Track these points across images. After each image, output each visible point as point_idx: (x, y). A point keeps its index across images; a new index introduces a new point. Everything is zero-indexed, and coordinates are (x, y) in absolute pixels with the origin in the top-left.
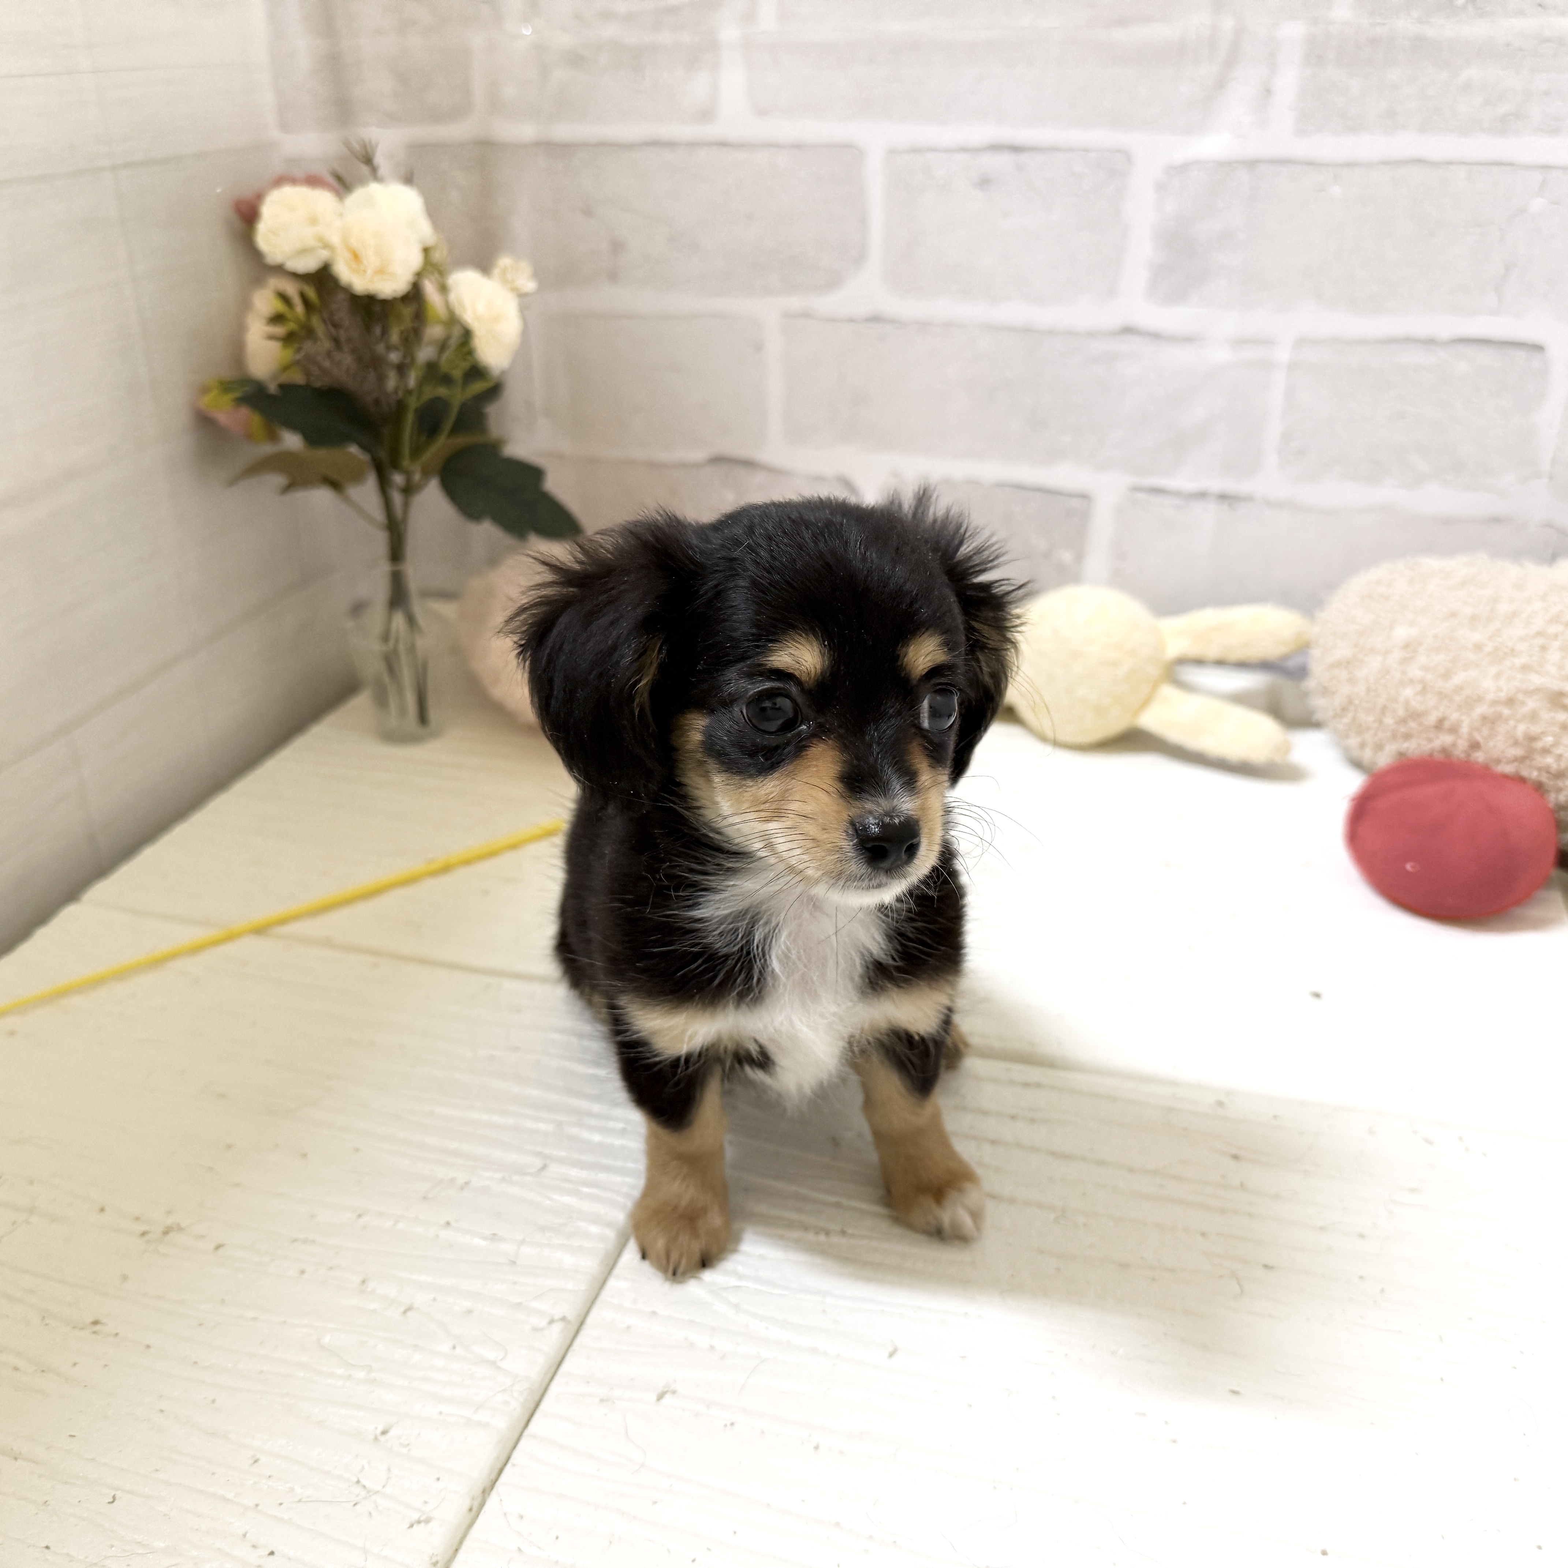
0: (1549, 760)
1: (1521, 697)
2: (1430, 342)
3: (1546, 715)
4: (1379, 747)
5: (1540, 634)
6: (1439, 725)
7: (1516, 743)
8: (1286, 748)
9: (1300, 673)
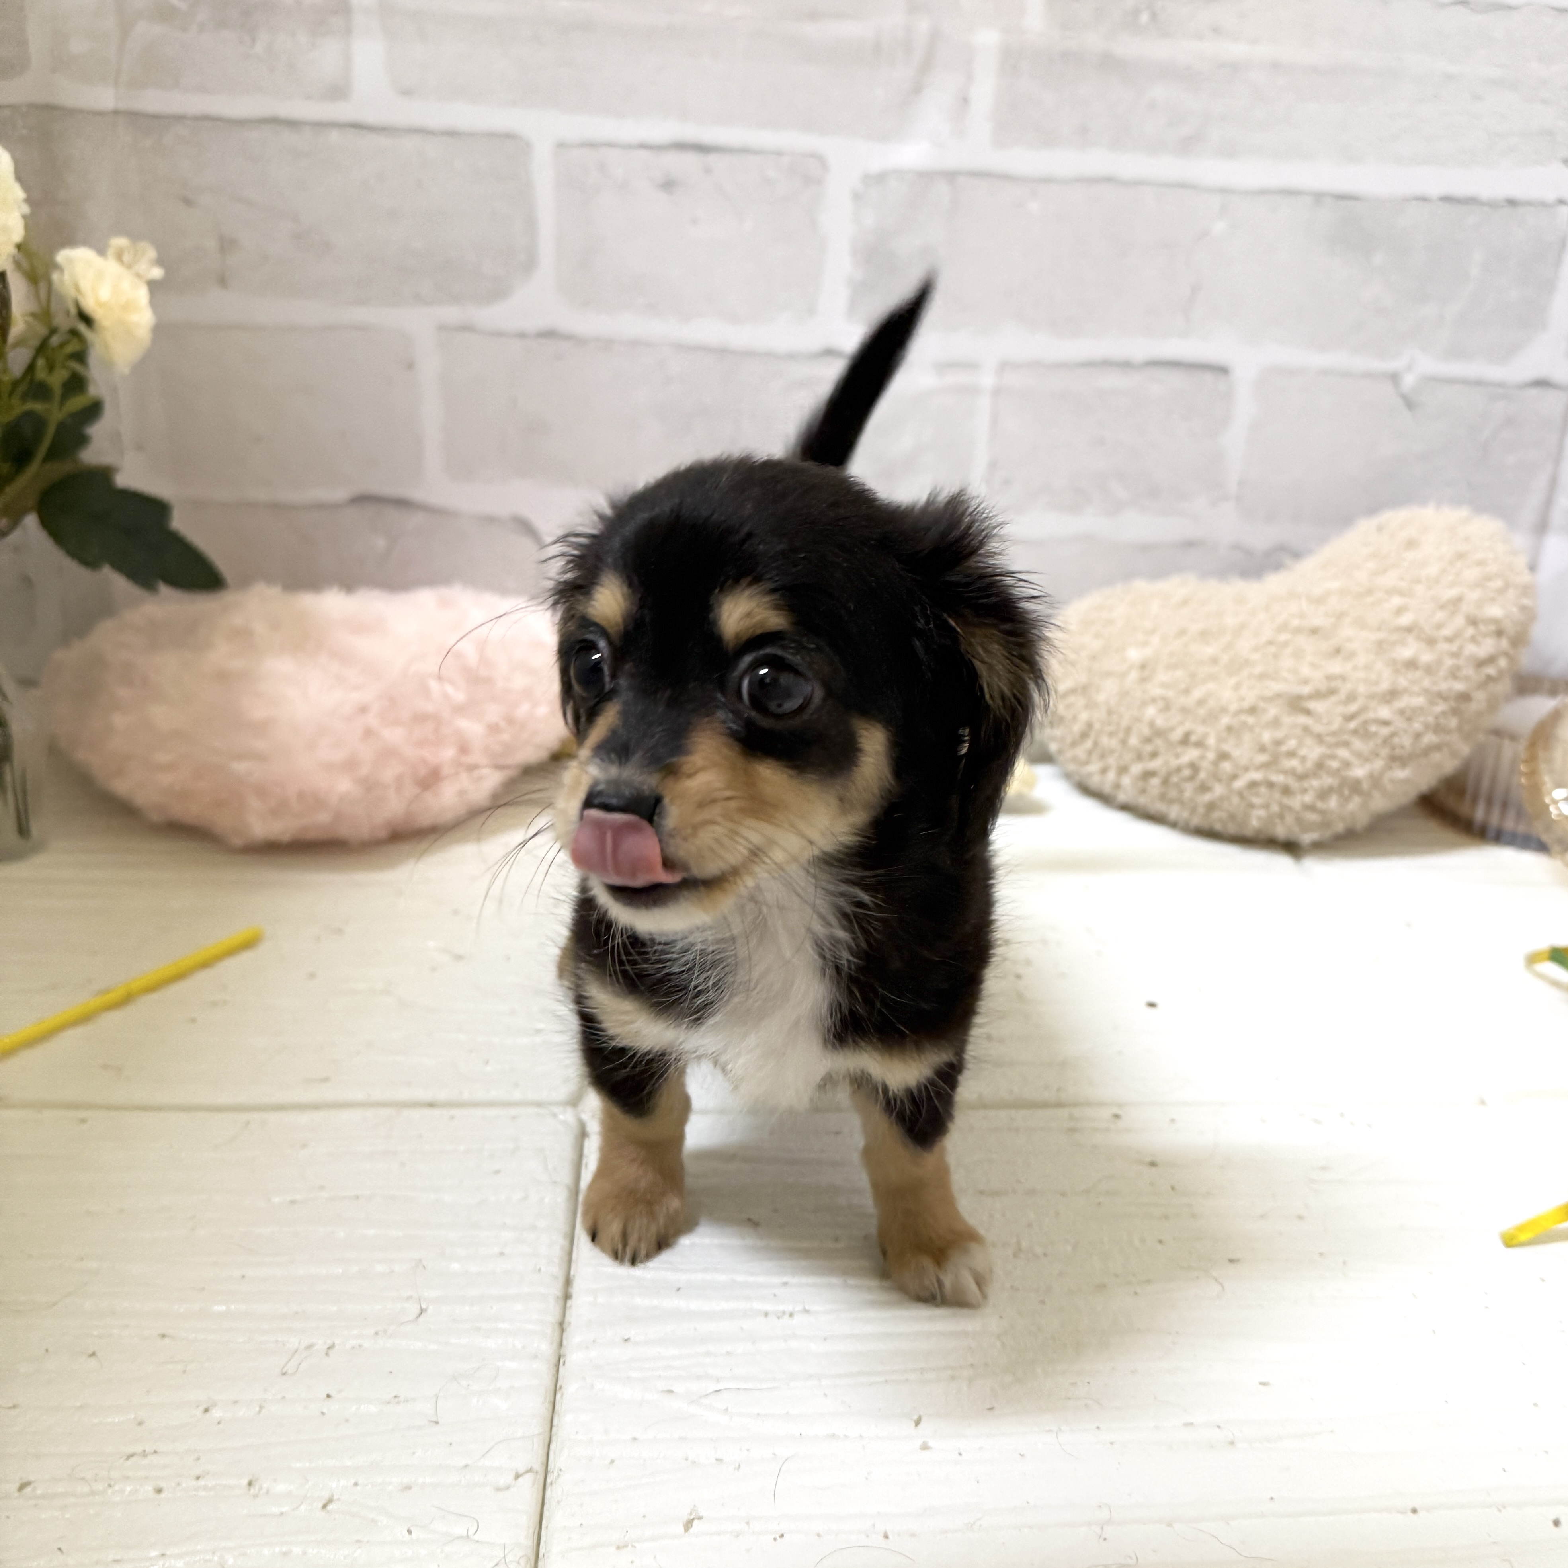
0: (1294, 763)
1: (1262, 704)
2: (1126, 365)
3: (1287, 720)
4: (1124, 770)
5: (1270, 643)
6: (1185, 741)
7: (1262, 749)
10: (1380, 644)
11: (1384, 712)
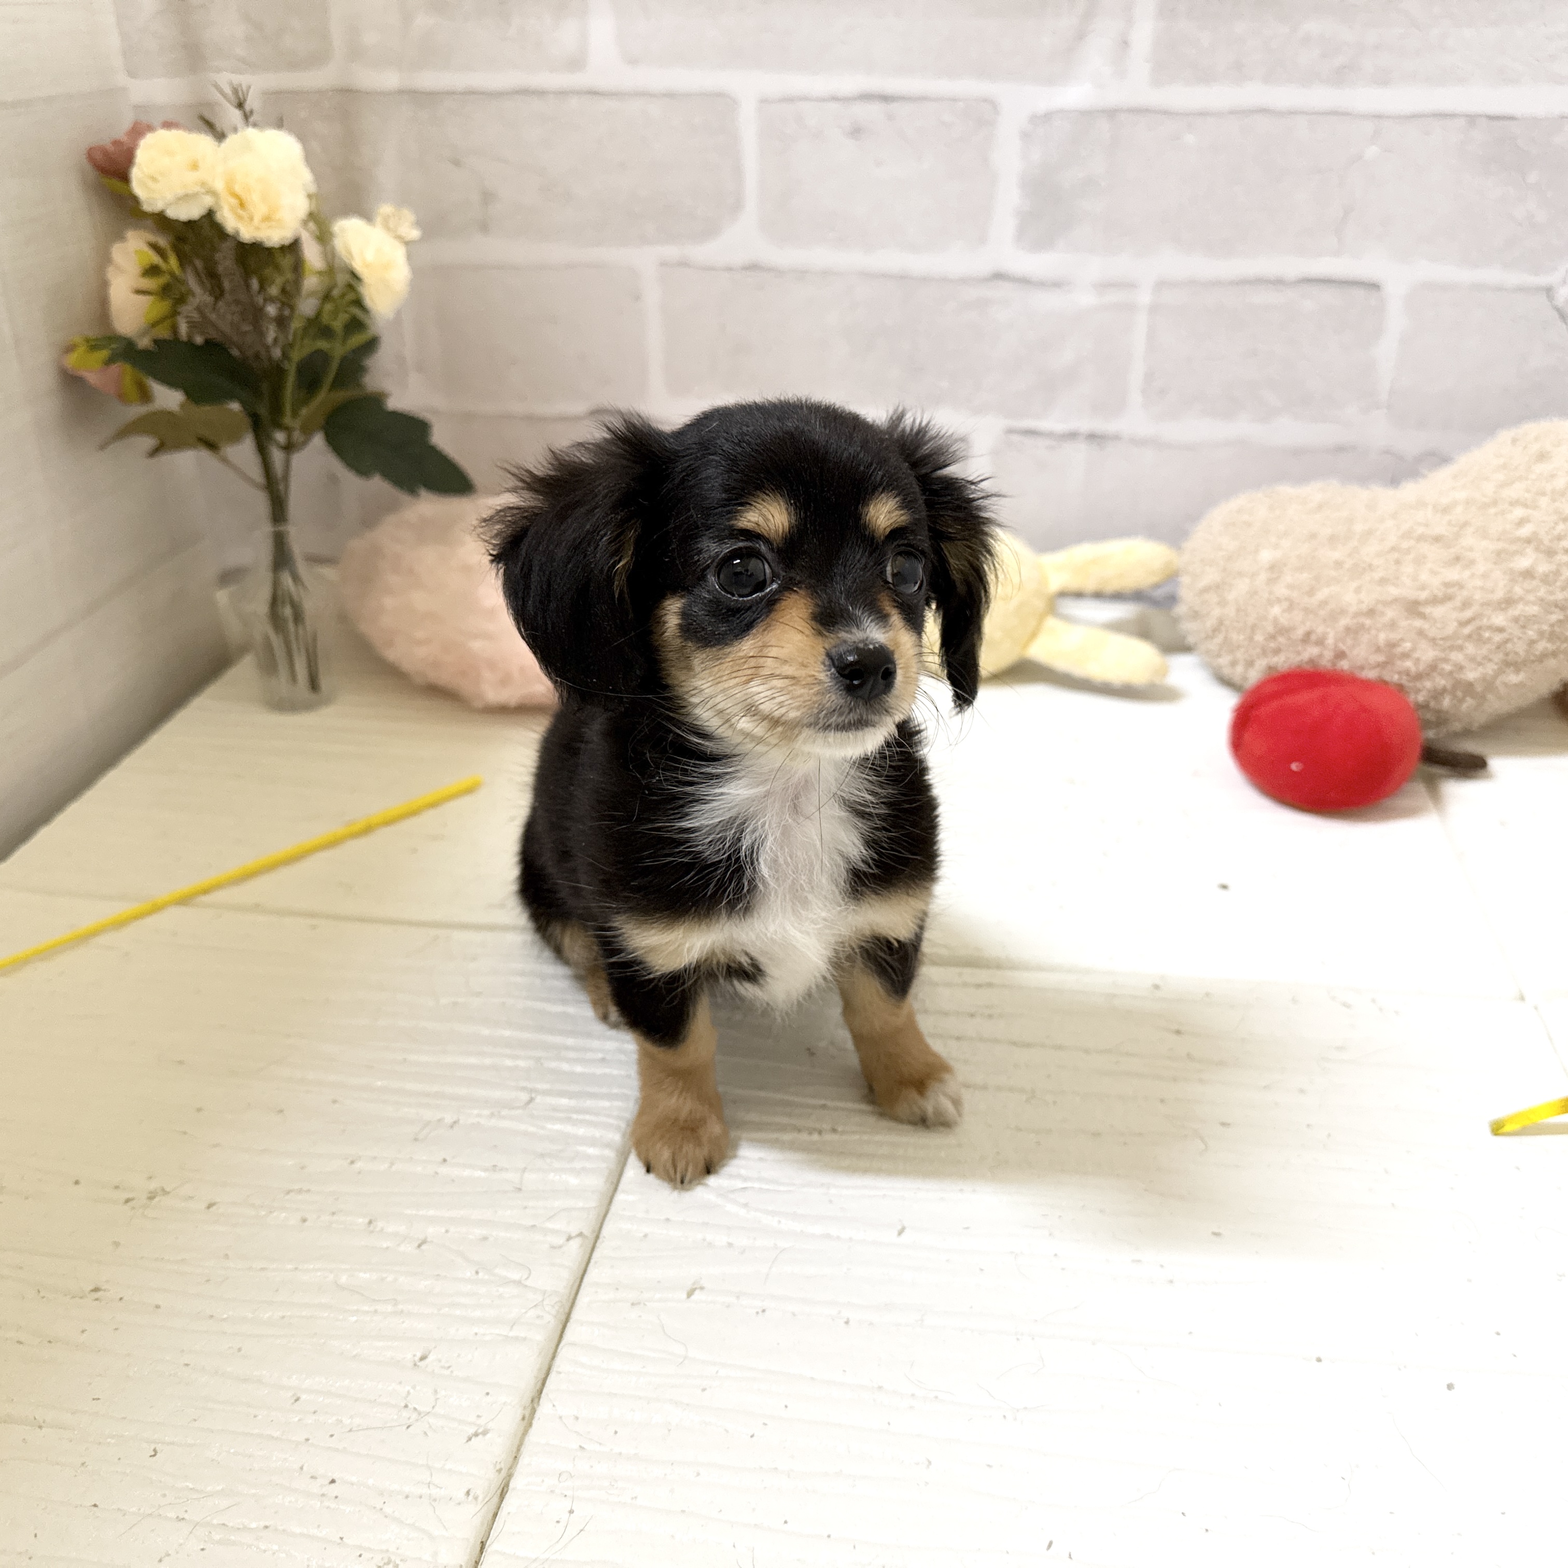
0: (1409, 664)
1: (1380, 607)
2: (1278, 282)
3: (1404, 623)
4: (1250, 664)
5: (1393, 549)
6: (1307, 638)
7: (1378, 650)
8: (1164, 671)
9: (1172, 600)
10: (1499, 553)
11: (1499, 619)
